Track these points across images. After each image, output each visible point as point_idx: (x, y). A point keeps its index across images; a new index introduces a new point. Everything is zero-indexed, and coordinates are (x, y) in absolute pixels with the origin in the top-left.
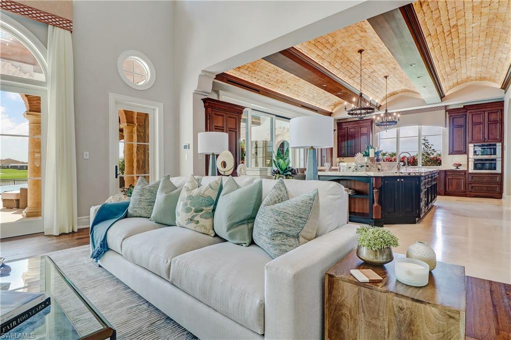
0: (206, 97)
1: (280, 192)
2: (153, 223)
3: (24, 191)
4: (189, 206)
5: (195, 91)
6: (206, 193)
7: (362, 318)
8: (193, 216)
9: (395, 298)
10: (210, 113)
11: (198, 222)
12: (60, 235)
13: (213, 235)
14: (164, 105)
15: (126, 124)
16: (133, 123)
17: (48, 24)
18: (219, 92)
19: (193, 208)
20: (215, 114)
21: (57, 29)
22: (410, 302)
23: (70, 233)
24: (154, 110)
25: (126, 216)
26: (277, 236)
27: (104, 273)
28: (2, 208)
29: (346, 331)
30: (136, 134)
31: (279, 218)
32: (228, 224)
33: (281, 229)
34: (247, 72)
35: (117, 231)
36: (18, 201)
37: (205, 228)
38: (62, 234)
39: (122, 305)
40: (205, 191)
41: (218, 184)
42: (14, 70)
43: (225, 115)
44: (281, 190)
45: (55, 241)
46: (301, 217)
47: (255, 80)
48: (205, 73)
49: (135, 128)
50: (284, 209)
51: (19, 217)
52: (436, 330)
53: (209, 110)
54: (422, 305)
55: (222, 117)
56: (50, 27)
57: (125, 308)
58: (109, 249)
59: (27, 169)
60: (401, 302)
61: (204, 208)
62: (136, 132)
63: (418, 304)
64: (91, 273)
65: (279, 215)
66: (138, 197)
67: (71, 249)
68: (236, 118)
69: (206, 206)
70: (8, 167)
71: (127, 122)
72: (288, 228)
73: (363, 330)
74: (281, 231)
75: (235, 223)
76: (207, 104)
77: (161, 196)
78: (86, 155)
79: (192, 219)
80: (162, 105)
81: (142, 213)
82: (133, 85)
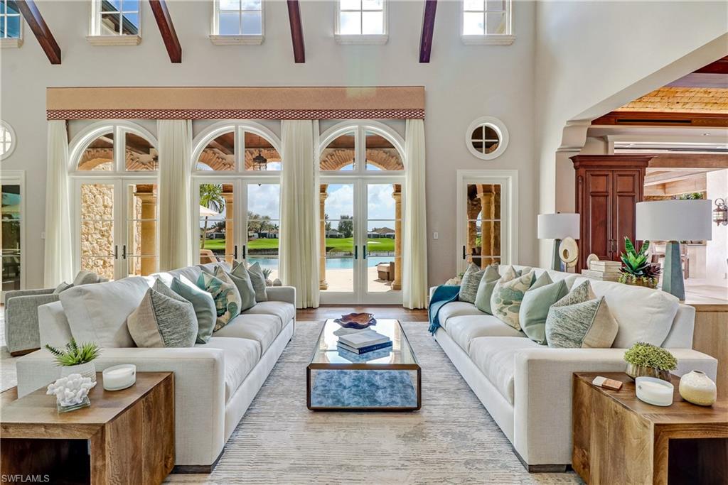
0: (578, 154)
1: (577, 296)
2: (477, 309)
3: (392, 264)
4: (499, 297)
5: (559, 149)
6: (515, 287)
7: (593, 417)
8: (502, 308)
9: (613, 402)
10: (584, 176)
11: (505, 314)
12: (414, 309)
13: (519, 329)
14: (519, 172)
15: (482, 194)
16: (491, 192)
17: (405, 119)
18: (607, 138)
19: (503, 300)
20: (592, 175)
21: (413, 121)
22: (621, 407)
23: (421, 309)
24: (507, 179)
25: (457, 299)
26: (556, 337)
27: (438, 347)
28: (378, 278)
29: (584, 427)
30: (493, 205)
31: (559, 320)
32: (527, 319)
33: (560, 330)
34: (659, 99)
35: (445, 311)
36: (388, 273)
37: (512, 321)
38: (416, 309)
39: (442, 371)
40: (515, 285)
41: (529, 278)
42: (384, 156)
43: (611, 174)
44: (579, 293)
45: (410, 313)
46: (582, 323)
47: (679, 106)
48: (574, 124)
49: (493, 198)
50: (565, 311)
51: (389, 288)
52: (636, 437)
53: (582, 171)
54: (628, 412)
55: (605, 178)
56: (407, 121)
57: (444, 374)
58: (440, 326)
59: (394, 238)
60: (616, 406)
61: (513, 301)
62: (493, 202)
63: (626, 410)
64: (429, 345)
65: (560, 317)
66: (466, 283)
67: (420, 323)
68: (633, 176)
69: (516, 300)
70: (384, 237)
71: (484, 192)
72: (568, 331)
73: (594, 428)
74: (560, 332)
75: (533, 320)
76: (578, 164)
77: (482, 284)
78: (436, 236)
79: (500, 311)
80: (516, 172)
81: (469, 298)
82: (482, 155)
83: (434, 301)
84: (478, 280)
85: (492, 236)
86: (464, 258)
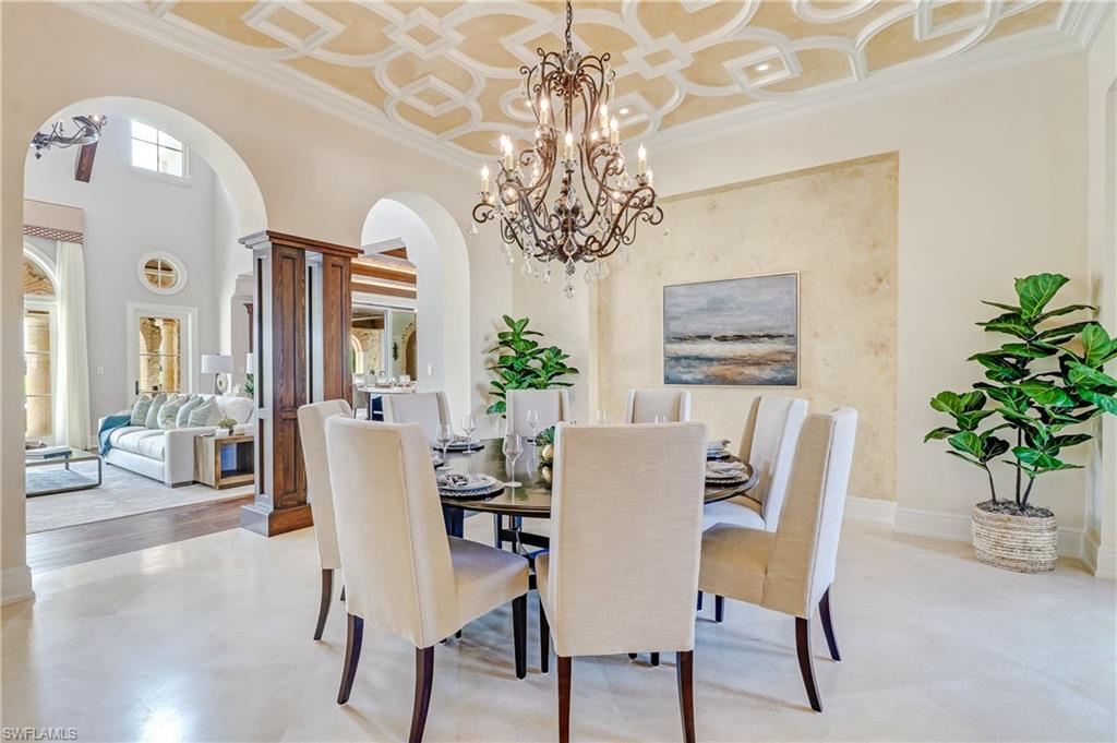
2: (145, 428)
4: (163, 413)
5: (234, 295)
8: (165, 420)
14: (199, 309)
17: (56, 240)
19: (165, 417)
21: (67, 244)
24: (187, 315)
25: (129, 425)
35: (116, 435)
56: (59, 243)
58: (112, 447)
66: (137, 412)
77: (151, 409)
78: (100, 370)
79: (164, 422)
80: (196, 309)
81: (141, 422)
82: (159, 290)
83: (103, 430)
84: (148, 406)
85: (176, 370)
86: (137, 393)
